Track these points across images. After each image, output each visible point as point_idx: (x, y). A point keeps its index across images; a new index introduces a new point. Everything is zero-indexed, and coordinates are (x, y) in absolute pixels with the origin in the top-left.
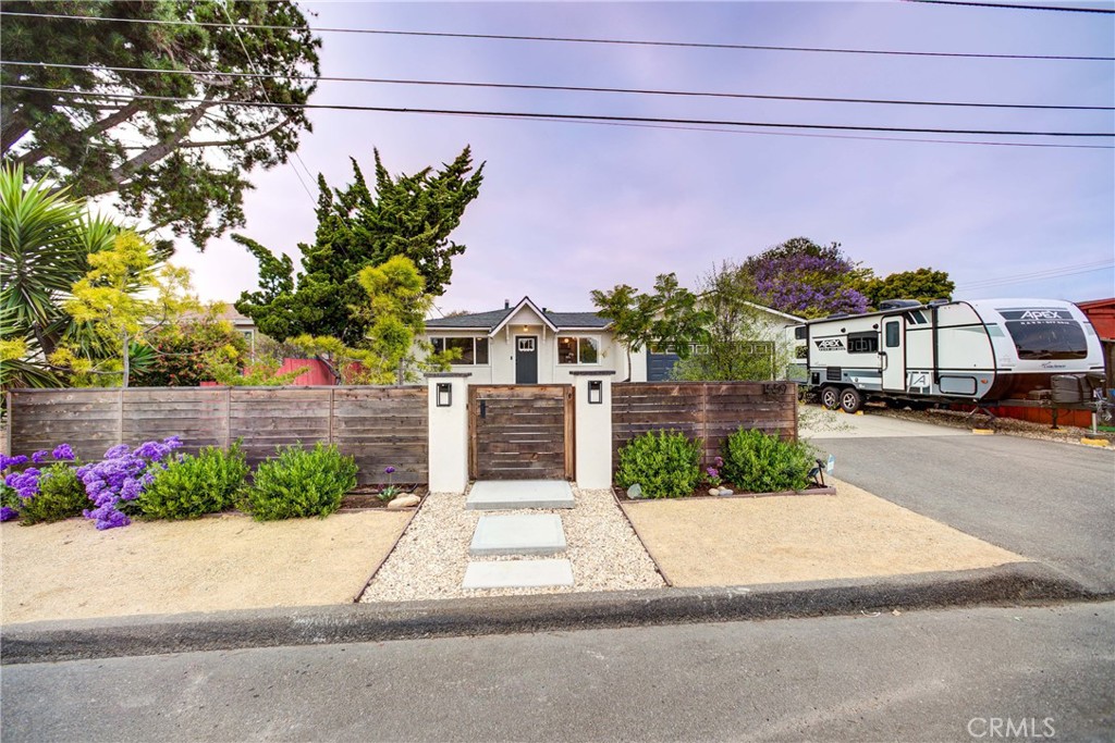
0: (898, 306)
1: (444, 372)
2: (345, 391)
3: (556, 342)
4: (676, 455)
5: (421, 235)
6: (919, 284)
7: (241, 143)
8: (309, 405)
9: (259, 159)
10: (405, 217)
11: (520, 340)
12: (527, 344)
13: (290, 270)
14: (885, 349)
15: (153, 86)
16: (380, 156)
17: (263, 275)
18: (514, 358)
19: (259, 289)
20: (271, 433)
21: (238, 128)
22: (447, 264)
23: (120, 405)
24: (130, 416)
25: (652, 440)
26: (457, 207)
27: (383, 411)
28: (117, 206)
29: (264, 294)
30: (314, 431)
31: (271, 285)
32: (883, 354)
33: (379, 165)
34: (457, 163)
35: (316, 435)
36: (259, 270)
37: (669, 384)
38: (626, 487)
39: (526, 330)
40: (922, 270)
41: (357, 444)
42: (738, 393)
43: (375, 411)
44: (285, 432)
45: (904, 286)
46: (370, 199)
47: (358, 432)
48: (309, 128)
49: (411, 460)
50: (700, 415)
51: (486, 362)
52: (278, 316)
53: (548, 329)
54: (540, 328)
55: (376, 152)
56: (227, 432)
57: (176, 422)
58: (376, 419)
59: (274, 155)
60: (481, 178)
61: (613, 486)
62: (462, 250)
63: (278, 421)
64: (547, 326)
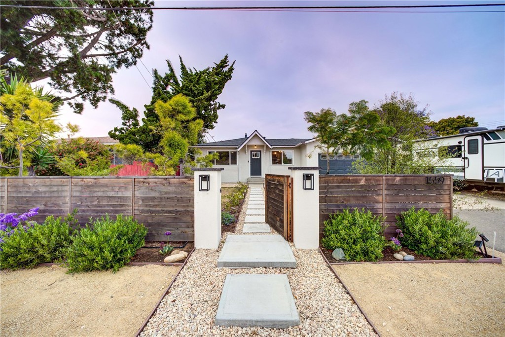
0: (473, 131)
1: (208, 167)
2: (142, 180)
3: (271, 153)
4: (369, 229)
5: (202, 97)
6: (458, 124)
7: (116, 55)
8: (119, 189)
9: (124, 62)
10: (193, 88)
11: (253, 152)
12: (256, 154)
13: (137, 115)
14: (467, 155)
15: (59, 15)
16: (182, 60)
17: (124, 118)
18: (250, 162)
19: (123, 126)
20: (96, 206)
21: (114, 48)
22: (215, 112)
23: (6, 188)
24: (12, 195)
25: (349, 216)
26: (221, 84)
27: (166, 193)
28: (50, 84)
29: (125, 129)
30: (122, 206)
31: (128, 124)
32: (465, 158)
33: (182, 64)
34: (221, 63)
35: (124, 208)
36: (122, 116)
37: (358, 176)
38: (332, 249)
39: (256, 147)
40: (459, 116)
41: (149, 214)
42: (408, 183)
43: (161, 192)
44: (104, 206)
45: (449, 125)
46: (177, 81)
47: (150, 206)
48: (148, 47)
49: (183, 225)
50: (380, 198)
51: (236, 164)
52: (130, 139)
53: (267, 147)
54: (262, 146)
55: (180, 58)
56: (69, 205)
57: (39, 199)
58: (161, 198)
59: (131, 61)
60: (233, 69)
61: (320, 247)
62: (223, 107)
63: (100, 198)
64: (266, 145)
